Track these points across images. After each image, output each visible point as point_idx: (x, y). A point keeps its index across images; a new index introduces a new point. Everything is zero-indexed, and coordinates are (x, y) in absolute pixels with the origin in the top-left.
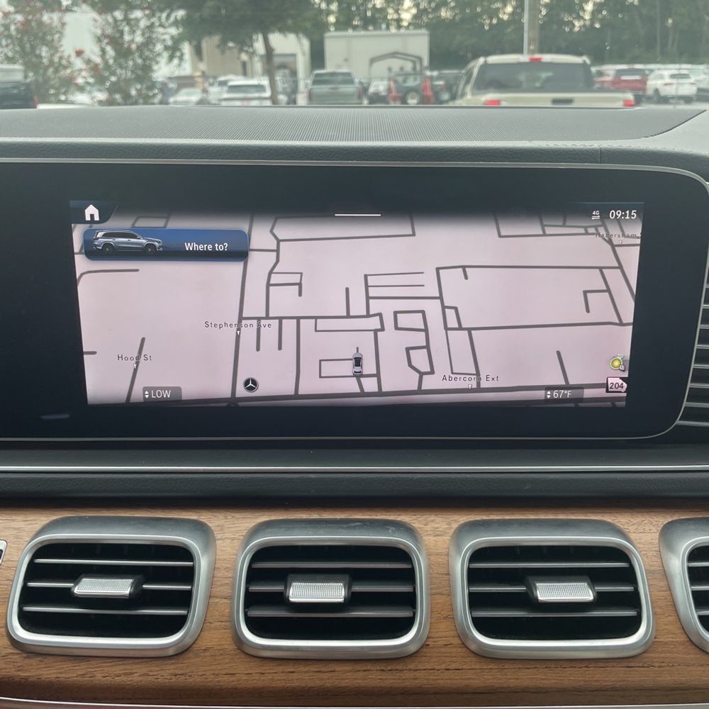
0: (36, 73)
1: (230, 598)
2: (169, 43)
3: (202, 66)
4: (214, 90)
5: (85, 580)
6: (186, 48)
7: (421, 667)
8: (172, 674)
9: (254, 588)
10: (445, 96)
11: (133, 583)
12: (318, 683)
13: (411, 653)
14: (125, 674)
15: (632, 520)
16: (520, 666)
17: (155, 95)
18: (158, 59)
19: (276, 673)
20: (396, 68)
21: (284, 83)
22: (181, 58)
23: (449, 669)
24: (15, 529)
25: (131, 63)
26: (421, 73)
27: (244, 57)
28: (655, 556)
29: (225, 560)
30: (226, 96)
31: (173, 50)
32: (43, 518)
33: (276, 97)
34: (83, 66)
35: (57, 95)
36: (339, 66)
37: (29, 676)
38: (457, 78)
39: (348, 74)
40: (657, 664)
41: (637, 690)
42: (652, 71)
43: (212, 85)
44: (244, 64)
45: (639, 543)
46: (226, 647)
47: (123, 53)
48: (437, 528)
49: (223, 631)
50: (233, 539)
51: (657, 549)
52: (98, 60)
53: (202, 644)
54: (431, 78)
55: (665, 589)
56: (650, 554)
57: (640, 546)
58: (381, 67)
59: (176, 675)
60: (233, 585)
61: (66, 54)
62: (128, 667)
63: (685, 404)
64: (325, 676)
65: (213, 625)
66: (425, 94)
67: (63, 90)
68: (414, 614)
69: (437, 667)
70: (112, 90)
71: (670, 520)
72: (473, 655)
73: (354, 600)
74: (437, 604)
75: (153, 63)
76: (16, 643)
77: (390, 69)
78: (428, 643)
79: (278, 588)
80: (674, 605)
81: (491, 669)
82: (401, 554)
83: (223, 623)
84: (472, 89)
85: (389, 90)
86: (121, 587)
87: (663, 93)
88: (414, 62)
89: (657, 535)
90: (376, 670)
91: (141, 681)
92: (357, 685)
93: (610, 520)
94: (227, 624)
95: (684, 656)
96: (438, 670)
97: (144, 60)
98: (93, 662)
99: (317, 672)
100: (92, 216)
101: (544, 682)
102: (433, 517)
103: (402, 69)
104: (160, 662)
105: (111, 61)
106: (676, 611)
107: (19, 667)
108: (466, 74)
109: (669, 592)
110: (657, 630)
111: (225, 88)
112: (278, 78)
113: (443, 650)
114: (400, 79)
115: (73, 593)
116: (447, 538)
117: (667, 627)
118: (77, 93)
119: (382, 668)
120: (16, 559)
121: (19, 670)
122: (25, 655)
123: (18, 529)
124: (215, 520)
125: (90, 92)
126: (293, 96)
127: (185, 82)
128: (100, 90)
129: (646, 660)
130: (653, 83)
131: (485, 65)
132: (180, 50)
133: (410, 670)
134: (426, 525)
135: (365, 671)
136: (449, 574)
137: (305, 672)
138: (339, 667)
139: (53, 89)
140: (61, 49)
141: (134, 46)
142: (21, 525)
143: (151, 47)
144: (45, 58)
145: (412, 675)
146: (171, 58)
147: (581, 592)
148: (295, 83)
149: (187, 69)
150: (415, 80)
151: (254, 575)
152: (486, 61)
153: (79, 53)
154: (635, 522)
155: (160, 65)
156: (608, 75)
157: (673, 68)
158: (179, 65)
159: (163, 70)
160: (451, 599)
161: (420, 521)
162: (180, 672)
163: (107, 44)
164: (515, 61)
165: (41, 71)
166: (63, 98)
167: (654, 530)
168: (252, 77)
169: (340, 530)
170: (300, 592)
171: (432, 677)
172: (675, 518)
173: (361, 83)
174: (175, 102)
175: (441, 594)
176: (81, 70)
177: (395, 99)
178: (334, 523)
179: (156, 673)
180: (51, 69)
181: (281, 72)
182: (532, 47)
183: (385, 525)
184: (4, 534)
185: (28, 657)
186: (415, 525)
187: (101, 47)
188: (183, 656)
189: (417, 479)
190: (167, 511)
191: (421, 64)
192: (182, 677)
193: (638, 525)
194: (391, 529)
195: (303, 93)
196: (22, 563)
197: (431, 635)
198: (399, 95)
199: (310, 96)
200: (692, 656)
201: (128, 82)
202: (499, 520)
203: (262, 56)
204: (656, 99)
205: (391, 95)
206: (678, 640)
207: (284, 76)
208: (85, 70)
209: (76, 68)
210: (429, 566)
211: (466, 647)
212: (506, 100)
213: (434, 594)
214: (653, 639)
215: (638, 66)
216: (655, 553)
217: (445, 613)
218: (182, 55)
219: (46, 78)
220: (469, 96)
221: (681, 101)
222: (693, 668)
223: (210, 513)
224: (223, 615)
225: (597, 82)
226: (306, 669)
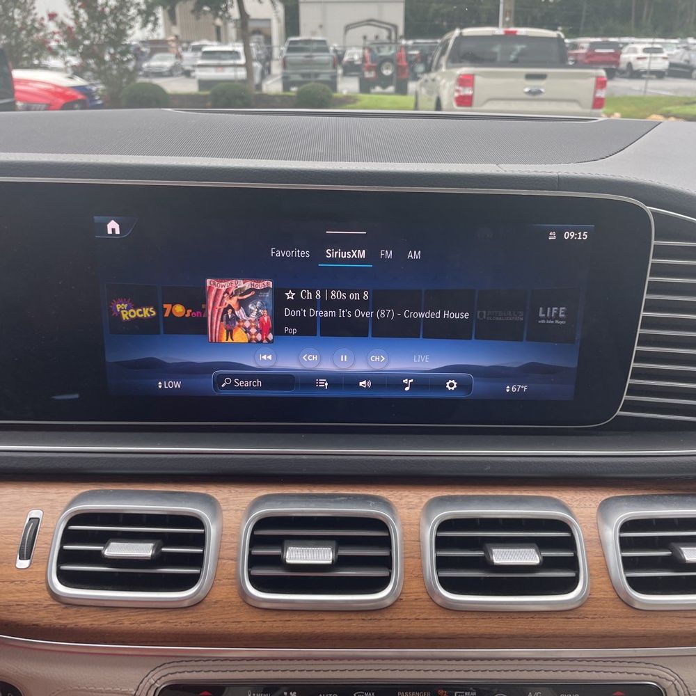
0: (8, 36)
1: (236, 559)
2: (143, 7)
3: (176, 30)
4: (187, 55)
5: (113, 544)
6: (160, 13)
7: (396, 618)
8: (187, 622)
9: (256, 552)
10: (420, 68)
11: (154, 547)
12: (310, 630)
13: (388, 605)
14: (149, 622)
15: (575, 497)
16: (477, 617)
17: (129, 60)
18: (132, 23)
19: (275, 621)
20: (371, 37)
21: (258, 50)
22: (155, 23)
23: (418, 619)
24: (49, 500)
25: (104, 27)
26: (396, 42)
27: (219, 22)
28: (593, 527)
29: (230, 527)
30: (200, 62)
31: (147, 15)
32: (72, 491)
33: (251, 65)
34: (56, 29)
35: (30, 59)
36: (314, 33)
37: (68, 624)
38: (432, 48)
39: (324, 42)
40: (591, 616)
41: (573, 637)
42: (626, 44)
43: (185, 49)
44: (218, 29)
45: (580, 516)
46: (233, 600)
47: (97, 16)
48: (410, 502)
49: (230, 587)
50: (237, 510)
51: (595, 521)
52: (71, 23)
53: (213, 597)
54: (406, 47)
55: (599, 555)
56: (589, 525)
57: (581, 518)
58: (357, 34)
59: (191, 623)
60: (238, 549)
61: (39, 16)
62: (152, 616)
63: (625, 397)
64: (316, 624)
65: (221, 582)
66: (400, 64)
67: (36, 54)
68: (390, 574)
69: (408, 617)
70: (84, 56)
71: (608, 497)
72: (438, 607)
73: (340, 562)
74: (409, 565)
75: (127, 27)
76: (55, 596)
77: (365, 38)
78: (401, 597)
79: (276, 551)
80: (607, 569)
81: (453, 619)
82: (380, 524)
83: (230, 581)
84: (447, 62)
85: (364, 59)
86: (144, 550)
87: (635, 68)
88: (389, 30)
89: (595, 510)
90: (359, 620)
91: (162, 628)
92: (342, 631)
93: (556, 497)
94: (234, 581)
95: (614, 610)
96: (410, 619)
97: (118, 24)
98: (123, 612)
99: (308, 620)
100: (113, 230)
101: (496, 629)
102: (406, 493)
103: (377, 37)
104: (178, 612)
105: (84, 25)
106: (608, 573)
107: (59, 616)
108: (442, 44)
109: (603, 558)
110: (592, 588)
111: (199, 54)
112: (252, 45)
113: (414, 603)
114: (374, 47)
115: (104, 555)
116: (418, 510)
117: (600, 586)
118: (50, 57)
119: (363, 618)
120: (52, 526)
121: (58, 619)
122: (64, 606)
123: (52, 500)
124: (220, 493)
125: (63, 57)
126: (267, 64)
127: (158, 46)
128: (74, 55)
129: (582, 613)
130: (627, 57)
131: (461, 38)
132: (154, 14)
133: (386, 619)
134: (401, 500)
135: (349, 620)
136: (419, 541)
137: (299, 621)
138: (327, 617)
139: (26, 52)
140: (34, 12)
141: (107, 10)
142: (55, 496)
143: (125, 11)
144: (18, 20)
145: (388, 623)
146: (144, 24)
147: (530, 557)
148: (270, 50)
149: (160, 33)
150: (390, 49)
151: (255, 541)
152: (461, 34)
153: (52, 16)
154: (578, 498)
155: (133, 30)
156: (583, 48)
157: (647, 42)
158: (153, 30)
159: (137, 34)
160: (421, 562)
161: (396, 496)
162: (196, 620)
163: (80, 7)
164: (490, 34)
165: (14, 34)
166: (36, 62)
167: (593, 505)
168: (226, 43)
169: (328, 504)
170: (296, 555)
171: (403, 625)
172: (612, 495)
173: (335, 51)
174: (148, 67)
175: (413, 557)
176: (54, 33)
177: (369, 69)
178: (323, 498)
179: (174, 621)
180: (24, 32)
181: (255, 38)
182: (507, 19)
183: (366, 499)
184: (40, 504)
185: (66, 608)
186: (391, 500)
187: (74, 10)
188: (197, 607)
189: (394, 461)
190: (179, 486)
191: (396, 33)
192: (197, 624)
193: (580, 502)
194: (372, 503)
195: (278, 60)
196: (59, 529)
197: (404, 591)
198: (374, 65)
199: (285, 64)
200: (620, 610)
201: (102, 46)
202: (462, 497)
203: (237, 20)
204: (628, 74)
205: (366, 65)
206: (609, 596)
207: (259, 42)
208: (58, 33)
209: (49, 31)
210: (403, 534)
211: (433, 601)
212: (481, 74)
213: (408, 557)
214: (588, 596)
215: (612, 40)
216: (593, 525)
217: (416, 573)
218: (157, 19)
219: (19, 41)
220: (443, 69)
221: (654, 77)
222: (621, 620)
223: (216, 488)
224: (230, 574)
225: (571, 55)
226: (300, 618)
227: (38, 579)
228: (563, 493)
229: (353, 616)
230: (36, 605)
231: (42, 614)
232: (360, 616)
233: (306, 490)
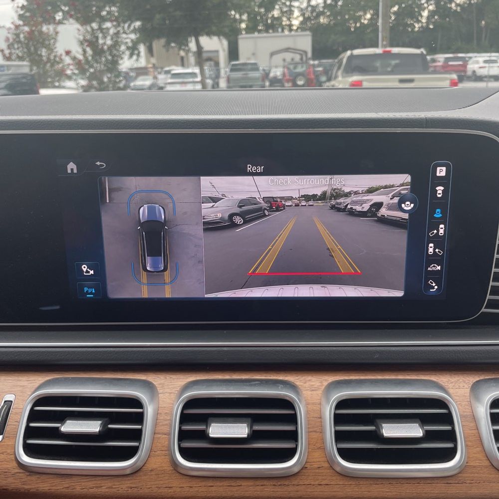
0: (38, 67)
1: (169, 434)
2: (130, 44)
3: (153, 60)
4: (161, 77)
5: (68, 422)
6: (142, 48)
7: (302, 483)
8: (128, 487)
9: (186, 427)
10: (324, 79)
11: (101, 424)
12: (230, 494)
14: (97, 487)
15: (451, 380)
16: (372, 483)
17: (120, 81)
18: (123, 56)
19: (200, 486)
20: (288, 59)
21: (210, 71)
22: (138, 55)
23: (321, 485)
24: (21, 386)
25: (103, 59)
26: (306, 62)
27: (182, 53)
28: (467, 405)
29: (165, 407)
30: (170, 81)
31: (133, 49)
32: (40, 379)
33: (205, 81)
34: (71, 62)
35: (52, 82)
36: (249, 59)
37: (31, 489)
38: (332, 66)
39: (255, 64)
40: (468, 482)
42: (470, 58)
43: (160, 73)
44: (182, 58)
45: (455, 396)
46: (166, 468)
47: (98, 52)
48: (313, 385)
49: (164, 457)
50: (170, 393)
51: (469, 400)
52: (81, 57)
53: (150, 466)
54: (314, 66)
55: (474, 428)
56: (463, 403)
57: (456, 398)
58: (278, 59)
59: (131, 488)
60: (170, 425)
61: (59, 54)
62: (99, 482)
63: (488, 297)
64: (235, 489)
65: (156, 453)
66: (309, 77)
67: (58, 78)
68: (297, 446)
69: (312, 483)
70: (91, 78)
71: (478, 379)
72: (338, 475)
73: (254, 436)
74: (312, 439)
75: (119, 59)
76: (21, 466)
77: (284, 60)
78: (306, 466)
79: (202, 427)
80: (480, 440)
81: (351, 484)
82: (287, 404)
83: (164, 452)
84: (343, 73)
85: (284, 75)
86: (93, 427)
87: (478, 74)
88: (301, 55)
89: (468, 390)
90: (271, 485)
91: (107, 492)
92: (257, 495)
93: (435, 380)
94: (166, 452)
95: (487, 476)
96: (313, 485)
97: (113, 57)
98: (75, 479)
99: (228, 486)
100: (72, 170)
101: (388, 494)
102: (309, 378)
103: (293, 59)
104: (120, 479)
105: (90, 58)
106: (482, 444)
107: (24, 482)
108: (338, 62)
109: (477, 431)
110: (468, 457)
111: (169, 76)
112: (206, 68)
113: (317, 471)
114: (292, 67)
115: (61, 431)
116: (320, 392)
117: (475, 455)
118: (67, 81)
119: (274, 483)
120: (21, 407)
121: (24, 484)
122: (28, 474)
123: (23, 386)
124: (158, 380)
125: (75, 80)
126: (217, 80)
127: (141, 72)
128: (83, 79)
129: (460, 478)
130: (472, 67)
131: (352, 57)
132: (137, 49)
133: (294, 485)
134: (305, 383)
135: (262, 485)
136: (321, 418)
137: (220, 486)
138: (244, 483)
139: (50, 78)
140: (55, 50)
141: (105, 47)
142: (25, 383)
143: (117, 47)
144: (45, 56)
145: (296, 488)
146: (131, 56)
147: (414, 431)
148: (218, 71)
149: (142, 63)
150: (302, 67)
151: (185, 418)
152: (352, 54)
153: (68, 53)
154: (453, 381)
155: (124, 60)
156: (439, 62)
157: (485, 56)
158: (137, 60)
159: (126, 64)
160: (322, 435)
161: (301, 381)
162: (134, 486)
163: (87, 46)
164: (372, 53)
165: (42, 66)
166: (57, 84)
167: (466, 386)
168: (188, 67)
169: (245, 387)
170: (217, 430)
171: (309, 490)
172: (482, 378)
173: (264, 70)
174: (134, 85)
175: (315, 431)
176: (69, 65)
177: (288, 81)
178: (241, 382)
179: (118, 486)
180: (49, 65)
181: (208, 63)
182: (385, 43)
183: (276, 383)
184: (13, 390)
185: (30, 475)
186: (297, 383)
187: (83, 48)
188: (136, 474)
189: (298, 351)
190: (125, 374)
191: (306, 56)
192: (136, 489)
193: (455, 383)
194: (281, 386)
195: (224, 78)
196: (26, 410)
197: (308, 461)
198: (291, 78)
199: (229, 80)
200: (493, 476)
201: (102, 72)
202: (356, 380)
203: (195, 52)
204: (473, 78)
205: (285, 78)
206: (483, 464)
207: (210, 66)
208: (72, 64)
209: (66, 64)
210: (307, 412)
211: (333, 469)
212: (367, 80)
213: (311, 432)
214: (465, 464)
215: (460, 55)
216: (467, 403)
217: (319, 445)
218: (139, 53)
219: (45, 70)
220: (340, 78)
221: (492, 79)
222: (494, 484)
223: (155, 375)
224: (164, 446)
225: (431, 67)
226: (221, 484)
227: (9, 451)
228: (441, 376)
229: (265, 482)
230: (6, 472)
231: (10, 480)
232: (272, 482)
233: (227, 376)
